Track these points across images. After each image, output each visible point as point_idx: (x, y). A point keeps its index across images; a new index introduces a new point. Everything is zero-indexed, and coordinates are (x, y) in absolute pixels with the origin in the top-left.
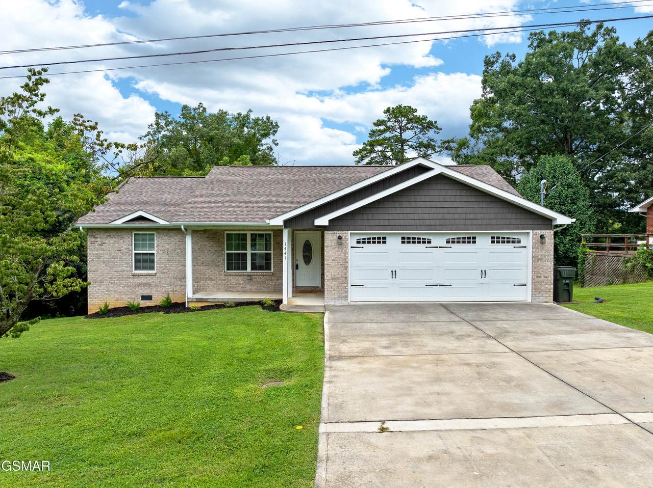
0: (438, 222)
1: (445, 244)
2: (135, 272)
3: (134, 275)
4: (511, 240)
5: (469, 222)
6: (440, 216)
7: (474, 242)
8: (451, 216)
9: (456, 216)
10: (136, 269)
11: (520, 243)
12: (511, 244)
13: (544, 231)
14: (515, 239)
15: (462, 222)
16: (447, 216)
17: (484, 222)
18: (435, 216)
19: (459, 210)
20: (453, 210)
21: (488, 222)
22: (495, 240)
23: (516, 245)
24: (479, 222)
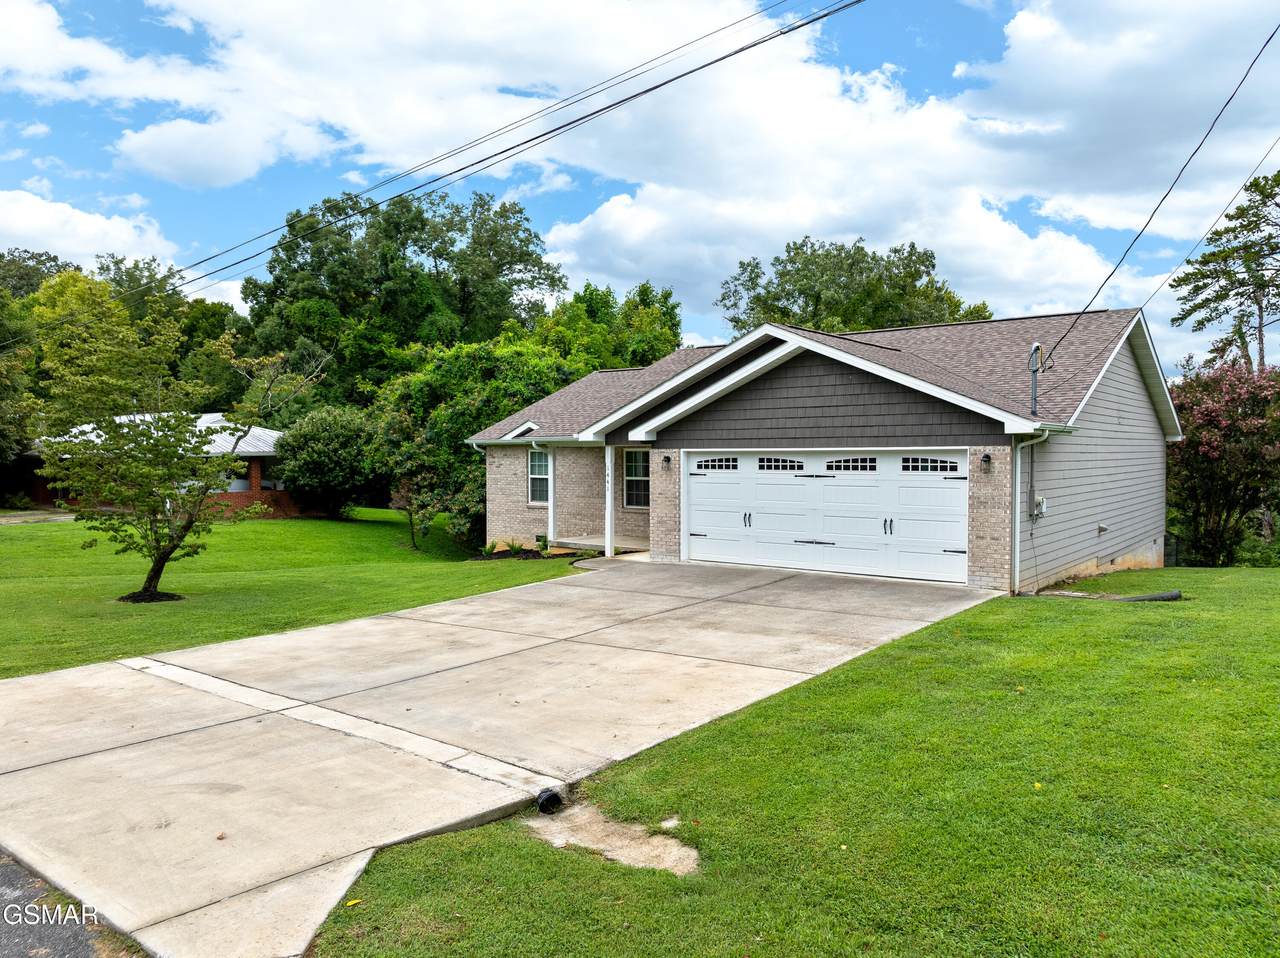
0: (807, 433)
1: (824, 471)
2: (532, 503)
3: (529, 508)
4: (939, 464)
5: (858, 432)
6: (812, 422)
7: (873, 468)
8: (828, 422)
9: (838, 422)
10: (533, 499)
11: (956, 470)
12: (939, 473)
13: (990, 447)
14: (946, 462)
15: (845, 432)
16: (823, 422)
17: (882, 431)
18: (804, 422)
19: (841, 412)
20: (832, 411)
21: (890, 431)
22: (910, 464)
23: (949, 474)
24: (875, 431)
